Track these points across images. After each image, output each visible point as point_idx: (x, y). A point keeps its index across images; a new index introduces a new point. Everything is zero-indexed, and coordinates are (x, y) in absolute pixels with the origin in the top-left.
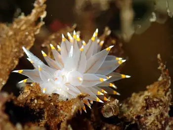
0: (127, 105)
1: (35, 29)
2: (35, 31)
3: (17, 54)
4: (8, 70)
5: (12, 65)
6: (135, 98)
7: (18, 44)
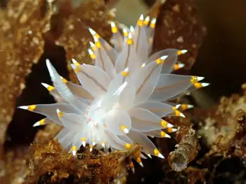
0: (214, 121)
1: (42, 23)
2: (42, 28)
3: (21, 70)
4: (11, 96)
5: (16, 89)
6: (225, 106)
7: (19, 51)
